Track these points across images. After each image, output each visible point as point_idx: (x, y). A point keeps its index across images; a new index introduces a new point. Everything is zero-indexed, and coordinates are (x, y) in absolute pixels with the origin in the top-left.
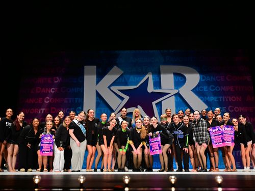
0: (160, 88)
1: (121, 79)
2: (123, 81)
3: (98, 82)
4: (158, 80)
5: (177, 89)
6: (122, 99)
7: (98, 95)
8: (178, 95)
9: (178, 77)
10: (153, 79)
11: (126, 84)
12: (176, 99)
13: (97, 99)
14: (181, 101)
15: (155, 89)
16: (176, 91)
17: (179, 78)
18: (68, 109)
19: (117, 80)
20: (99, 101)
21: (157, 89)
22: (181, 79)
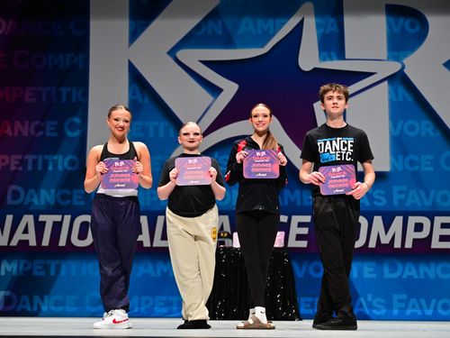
0: (341, 56)
1: (211, 24)
2: (219, 32)
3: (134, 36)
4: (335, 29)
5: (397, 59)
6: (215, 90)
7: (136, 78)
8: (400, 80)
9: (401, 20)
10: (318, 26)
11: (228, 43)
12: (393, 93)
13: (132, 93)
14: (410, 98)
15: (324, 60)
16: (394, 67)
17: (405, 23)
18: (37, 123)
19: (197, 27)
20: (139, 97)
21: (331, 59)
22: (412, 26)
